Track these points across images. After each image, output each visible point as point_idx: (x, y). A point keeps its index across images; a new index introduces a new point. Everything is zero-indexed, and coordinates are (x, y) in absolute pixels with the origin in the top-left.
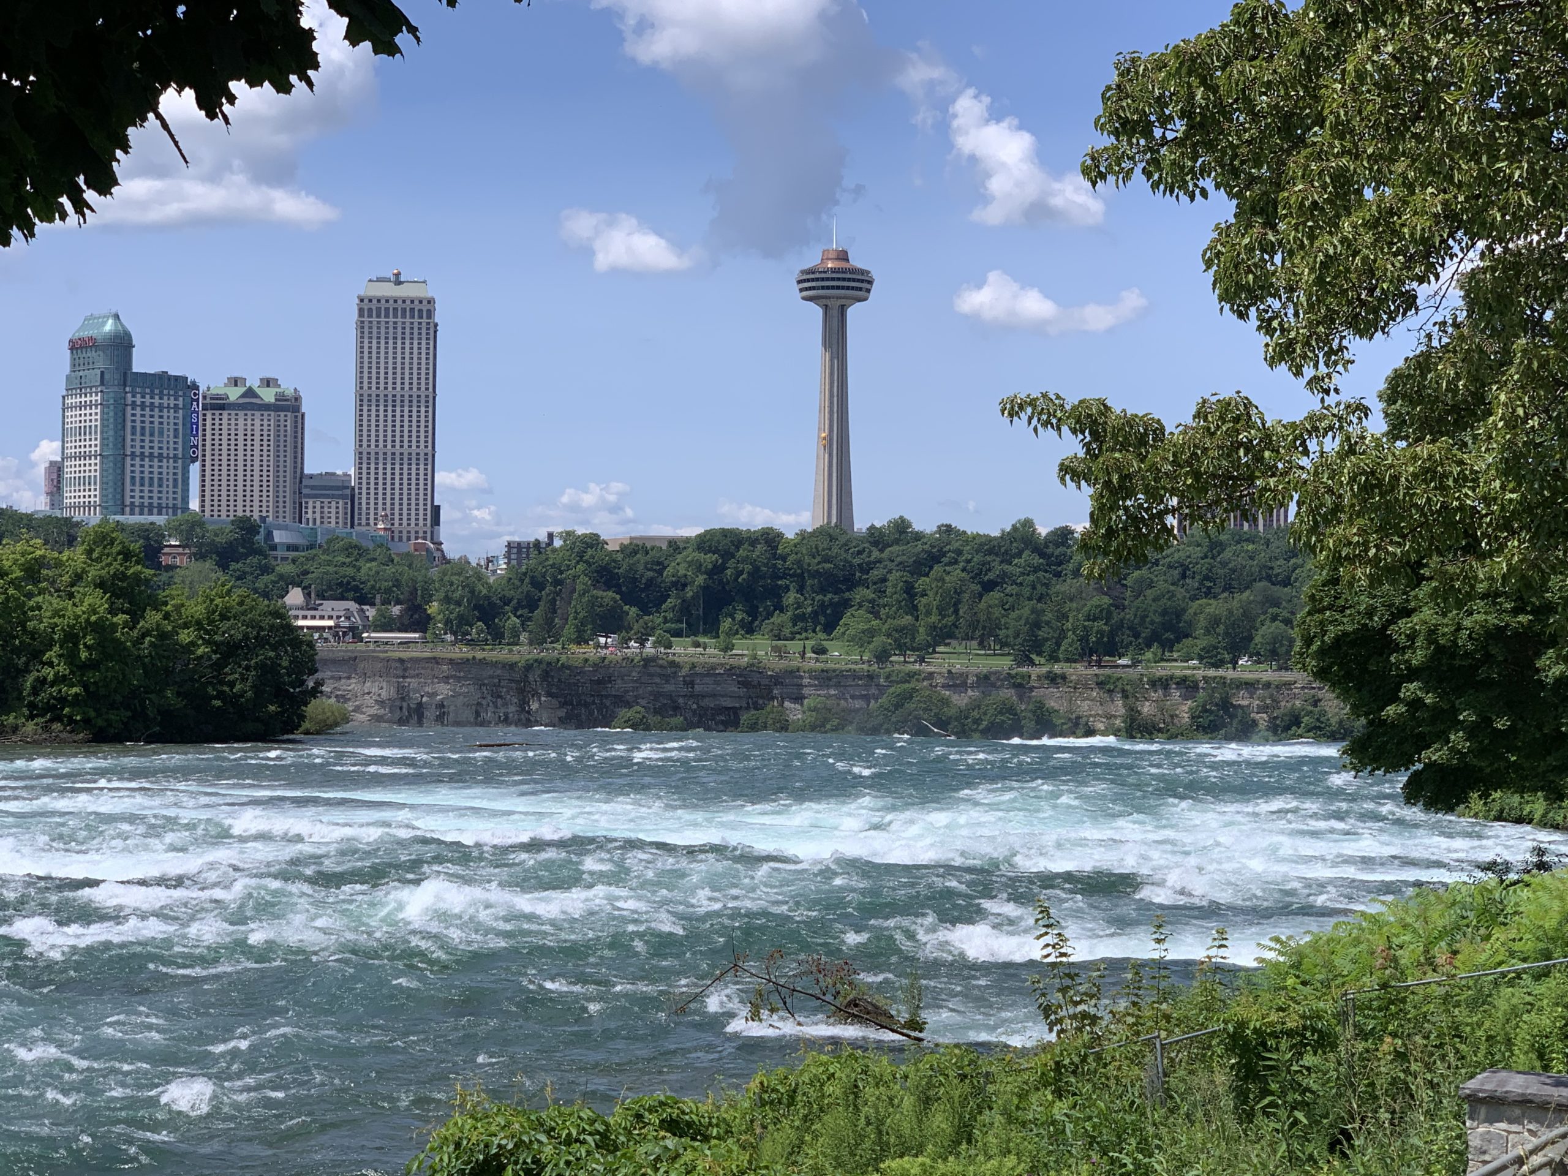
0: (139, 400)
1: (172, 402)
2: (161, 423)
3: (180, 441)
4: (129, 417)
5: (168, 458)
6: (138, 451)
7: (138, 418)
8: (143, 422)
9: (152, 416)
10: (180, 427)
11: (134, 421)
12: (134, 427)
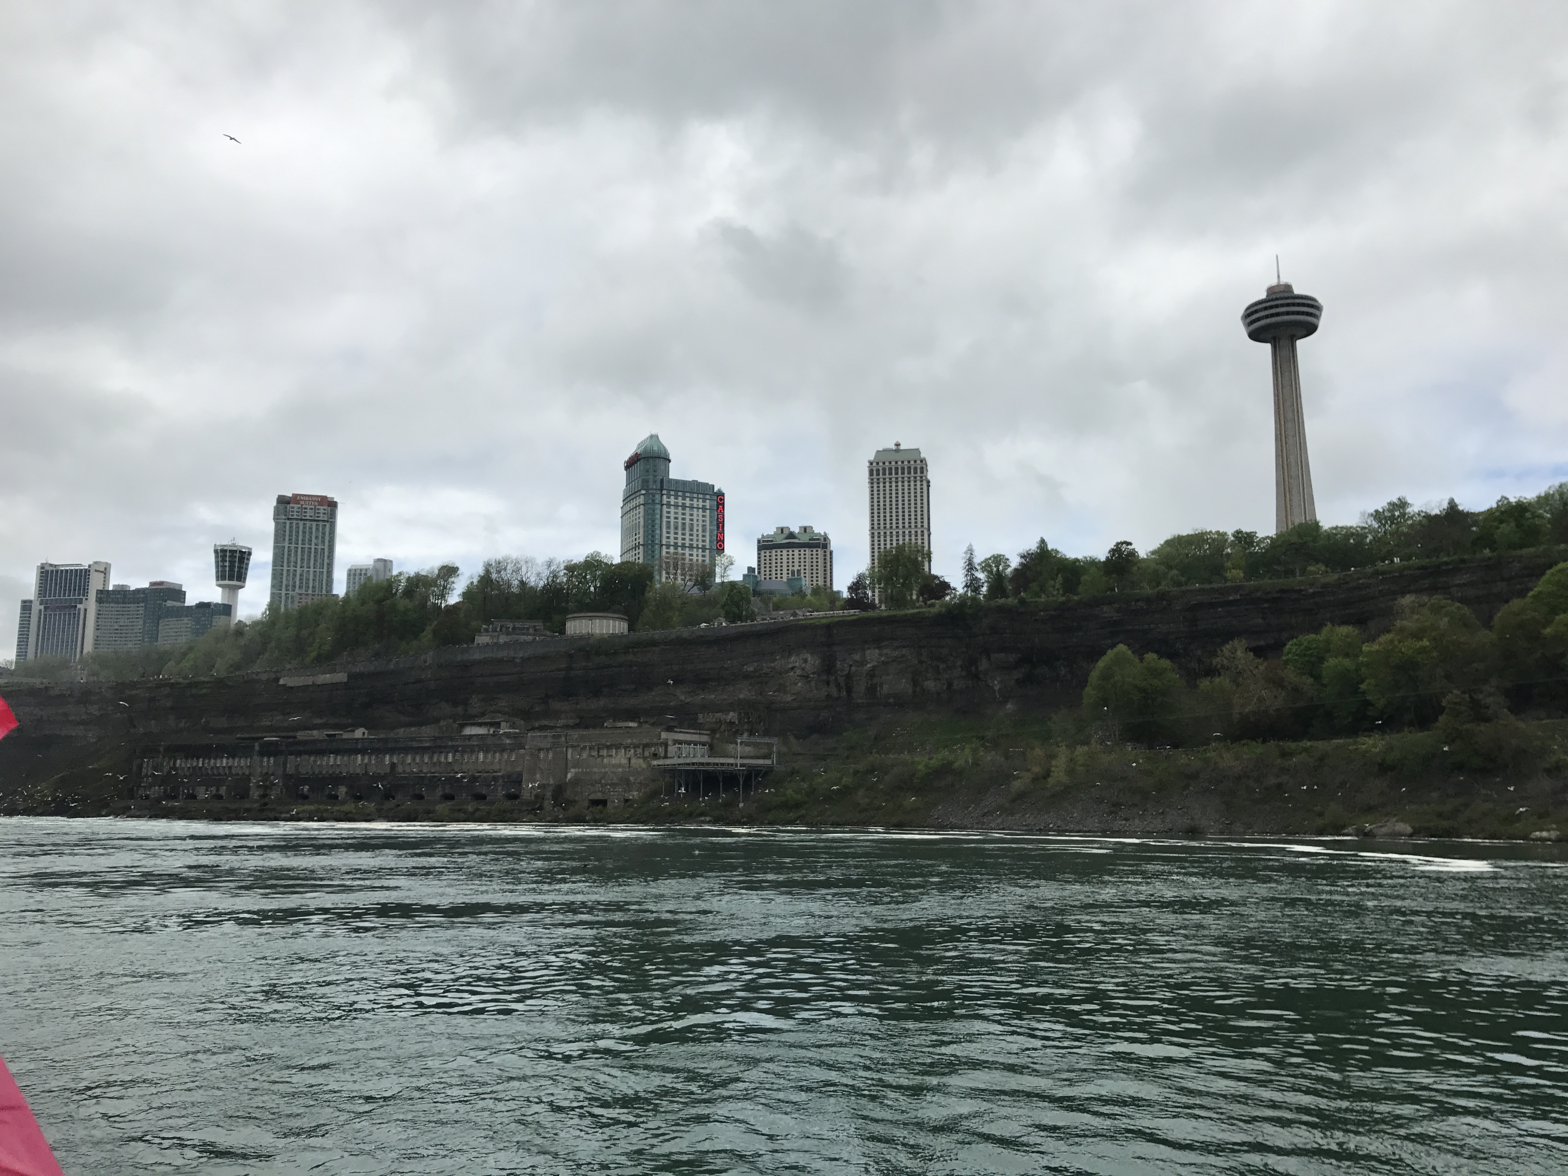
0: (672, 500)
1: (701, 504)
2: (692, 520)
3: (708, 535)
4: (665, 514)
5: (698, 548)
6: (672, 541)
7: (672, 515)
8: (676, 518)
9: (683, 514)
10: (708, 523)
11: (668, 517)
12: (668, 522)
